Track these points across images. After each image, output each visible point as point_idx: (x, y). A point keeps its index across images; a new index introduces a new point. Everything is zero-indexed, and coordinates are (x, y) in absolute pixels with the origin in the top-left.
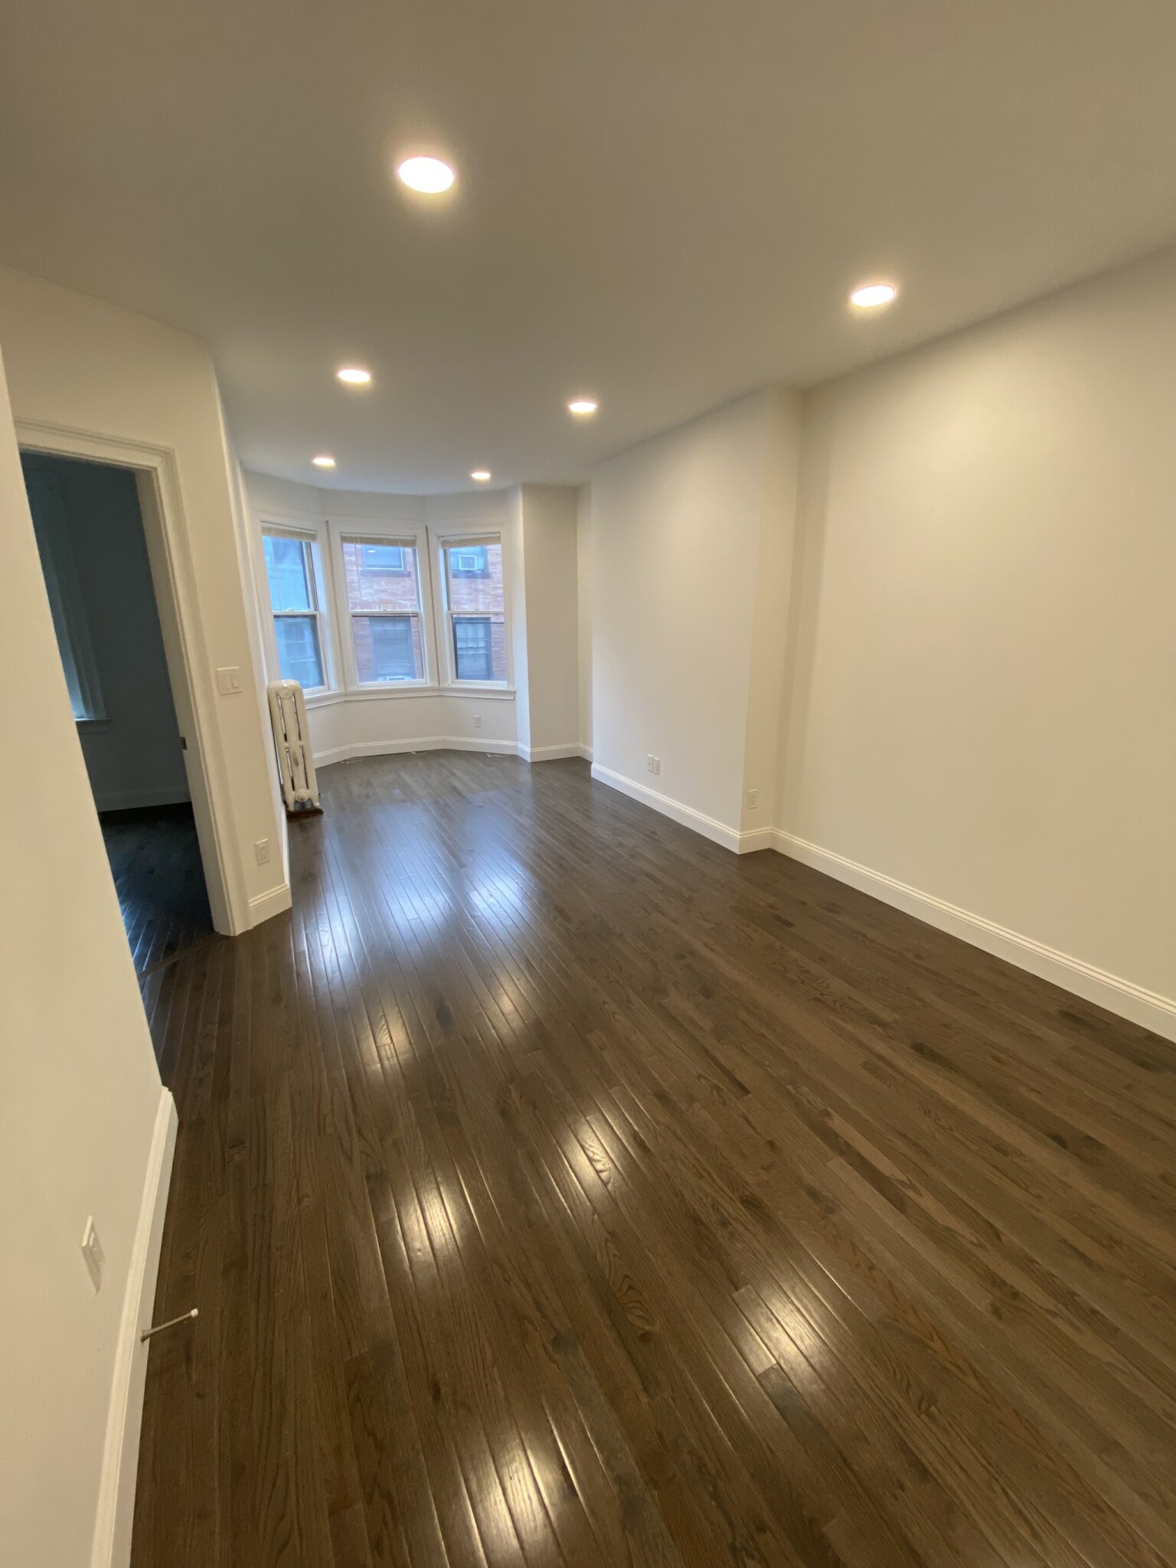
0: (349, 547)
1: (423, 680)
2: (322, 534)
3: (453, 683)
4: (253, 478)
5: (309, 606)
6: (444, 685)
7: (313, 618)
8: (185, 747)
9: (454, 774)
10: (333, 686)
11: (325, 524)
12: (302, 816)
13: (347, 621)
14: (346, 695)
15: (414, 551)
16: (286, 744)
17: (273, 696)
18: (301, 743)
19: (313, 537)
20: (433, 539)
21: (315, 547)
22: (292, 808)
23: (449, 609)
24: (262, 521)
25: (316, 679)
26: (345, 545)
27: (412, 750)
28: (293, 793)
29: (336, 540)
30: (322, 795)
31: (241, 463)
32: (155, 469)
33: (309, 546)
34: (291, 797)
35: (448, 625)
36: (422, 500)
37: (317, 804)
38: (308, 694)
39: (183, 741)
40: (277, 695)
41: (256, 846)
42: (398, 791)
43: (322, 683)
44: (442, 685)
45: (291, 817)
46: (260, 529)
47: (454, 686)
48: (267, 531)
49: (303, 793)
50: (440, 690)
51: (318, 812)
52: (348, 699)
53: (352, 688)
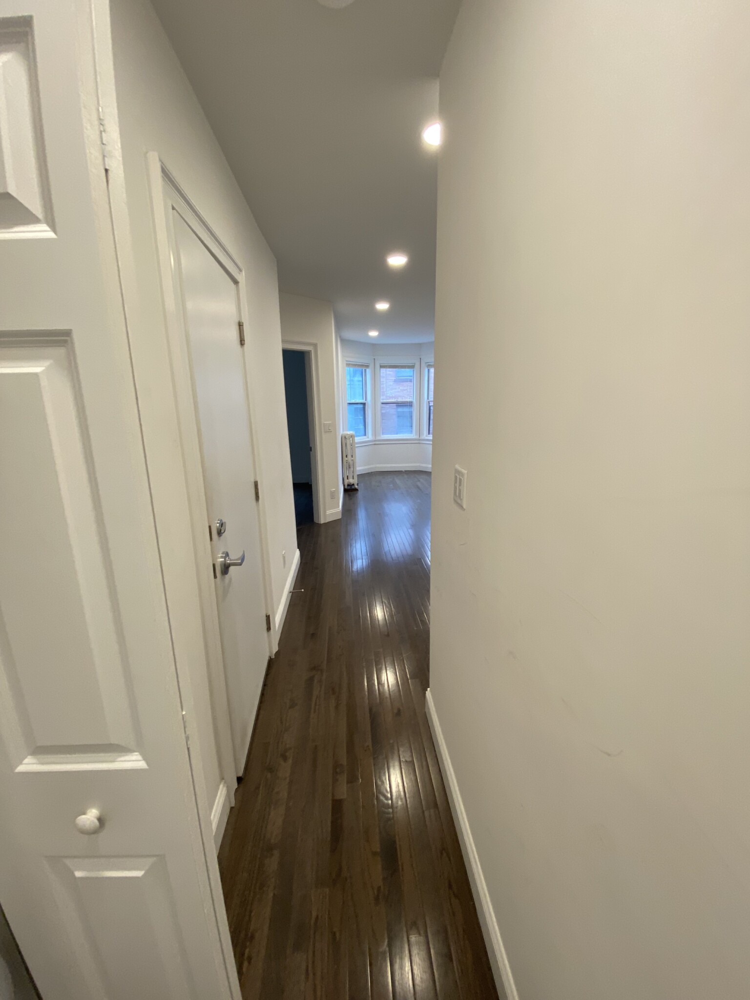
0: (383, 370)
1: (412, 435)
2: (372, 366)
3: (426, 436)
4: (344, 341)
5: (363, 399)
6: (422, 437)
7: (364, 404)
8: (311, 450)
9: (420, 481)
10: (370, 436)
11: (373, 361)
12: (350, 491)
13: (379, 405)
14: (375, 441)
15: (414, 370)
16: (347, 459)
17: (343, 438)
18: (353, 459)
19: (367, 366)
20: (423, 365)
21: (367, 370)
22: (346, 487)
23: (428, 399)
24: (347, 361)
25: (362, 432)
26: (381, 369)
27: (403, 470)
28: (347, 480)
29: (378, 366)
30: (359, 484)
31: (340, 337)
32: (311, 351)
33: (365, 370)
34: (346, 482)
35: (427, 408)
36: (420, 345)
37: (356, 486)
38: (357, 439)
39: (311, 448)
40: (345, 437)
41: (331, 491)
42: (392, 485)
43: (365, 435)
44: (420, 438)
45: (345, 491)
46: (345, 365)
47: (427, 438)
48: (348, 365)
49: (351, 481)
50: (419, 440)
51: (356, 490)
52: (375, 443)
53: (378, 438)
